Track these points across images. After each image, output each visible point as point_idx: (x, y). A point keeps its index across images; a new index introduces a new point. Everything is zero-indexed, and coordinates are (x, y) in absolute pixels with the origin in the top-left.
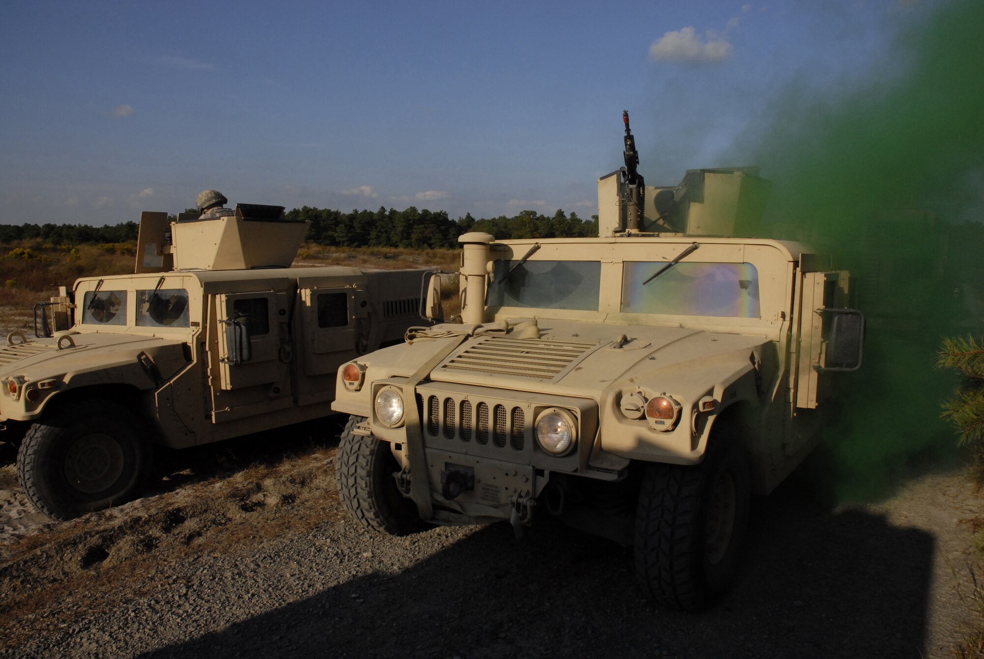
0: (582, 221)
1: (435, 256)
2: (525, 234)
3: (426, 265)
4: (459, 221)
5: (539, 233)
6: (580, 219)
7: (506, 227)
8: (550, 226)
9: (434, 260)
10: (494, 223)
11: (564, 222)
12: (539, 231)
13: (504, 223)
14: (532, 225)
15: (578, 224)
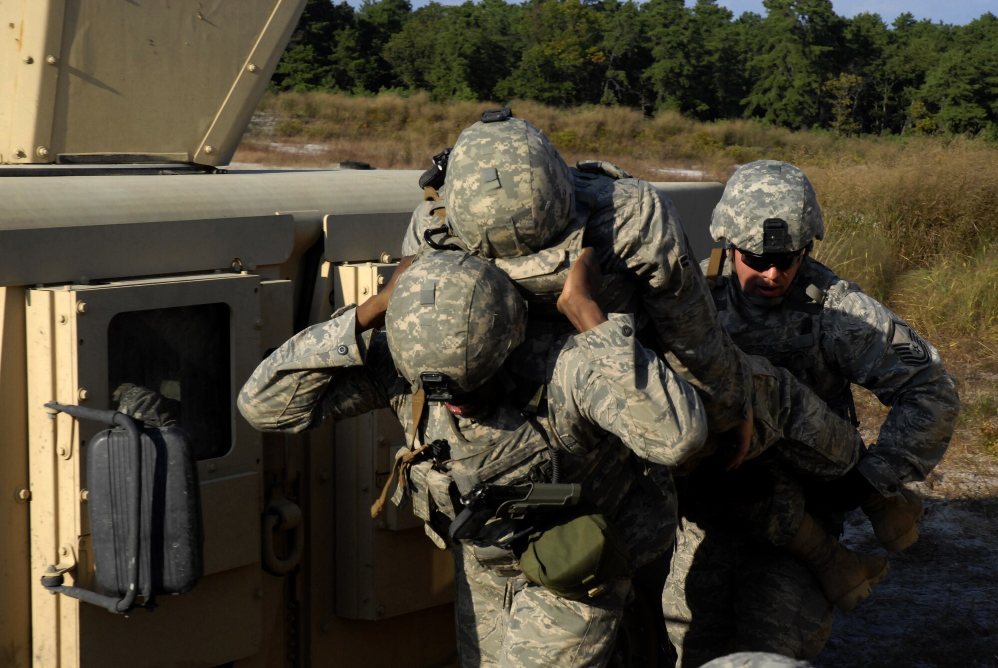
0: (730, 15)
1: (312, 113)
2: (563, 51)
3: (285, 142)
4: (363, 9)
5: (603, 50)
6: (725, 9)
7: (504, 31)
8: (637, 29)
9: (310, 126)
10: (469, 15)
11: (680, 16)
12: (605, 44)
13: (498, 18)
14: (583, 26)
15: (720, 25)
